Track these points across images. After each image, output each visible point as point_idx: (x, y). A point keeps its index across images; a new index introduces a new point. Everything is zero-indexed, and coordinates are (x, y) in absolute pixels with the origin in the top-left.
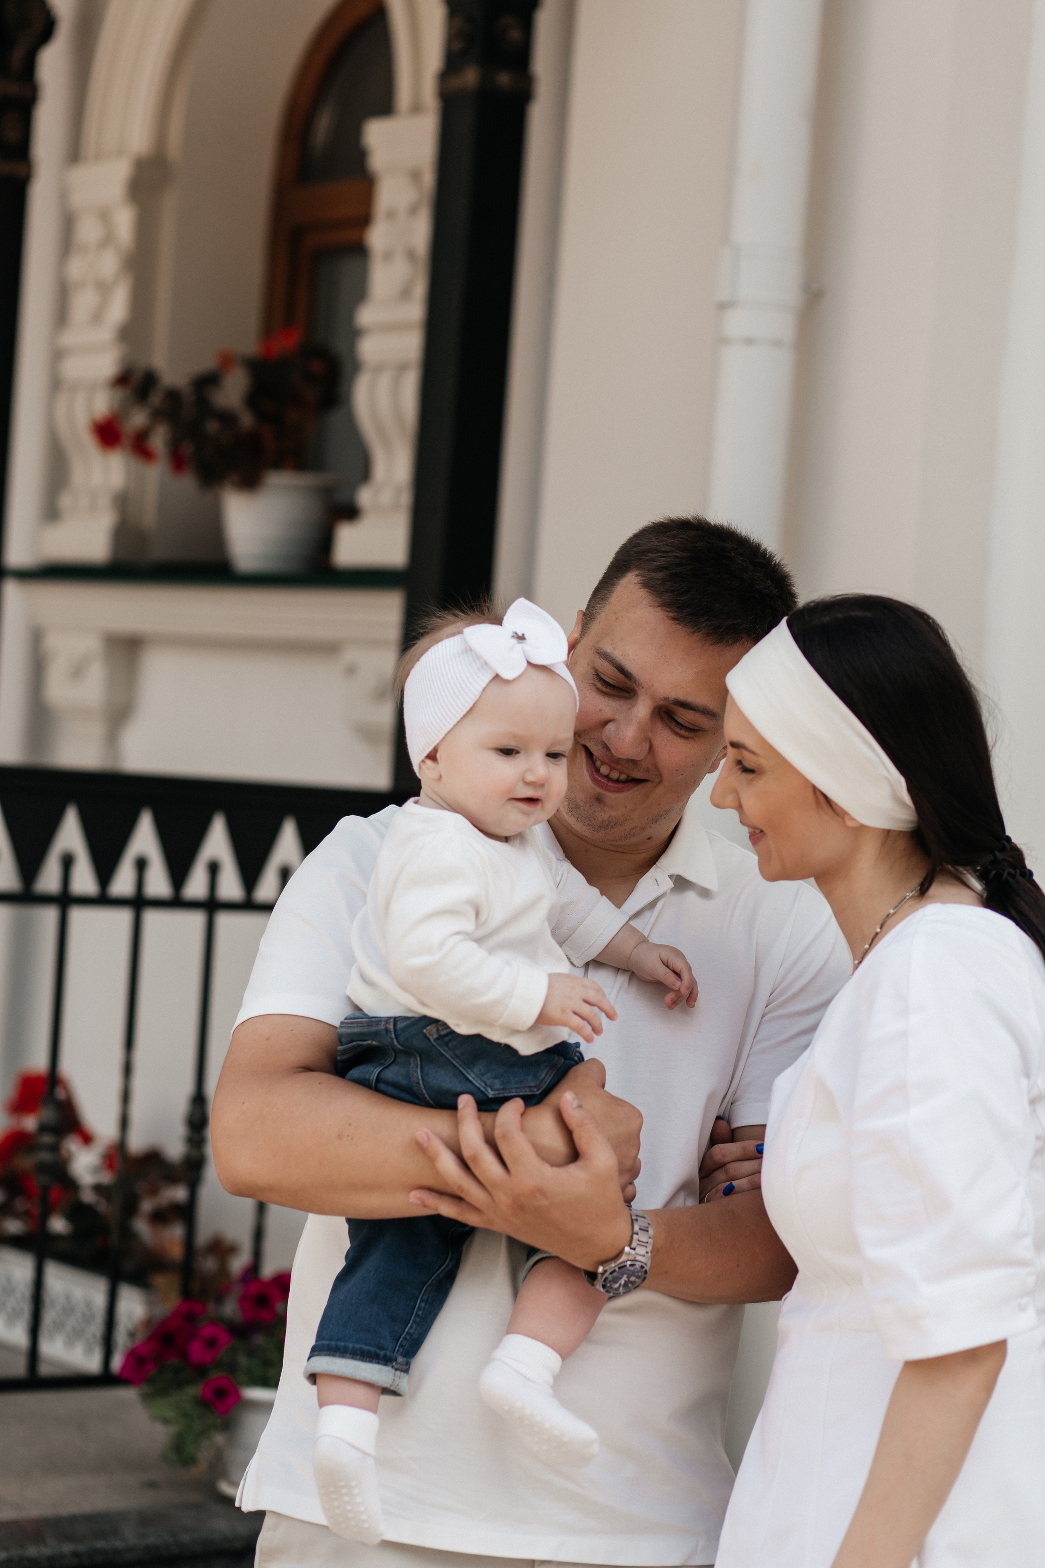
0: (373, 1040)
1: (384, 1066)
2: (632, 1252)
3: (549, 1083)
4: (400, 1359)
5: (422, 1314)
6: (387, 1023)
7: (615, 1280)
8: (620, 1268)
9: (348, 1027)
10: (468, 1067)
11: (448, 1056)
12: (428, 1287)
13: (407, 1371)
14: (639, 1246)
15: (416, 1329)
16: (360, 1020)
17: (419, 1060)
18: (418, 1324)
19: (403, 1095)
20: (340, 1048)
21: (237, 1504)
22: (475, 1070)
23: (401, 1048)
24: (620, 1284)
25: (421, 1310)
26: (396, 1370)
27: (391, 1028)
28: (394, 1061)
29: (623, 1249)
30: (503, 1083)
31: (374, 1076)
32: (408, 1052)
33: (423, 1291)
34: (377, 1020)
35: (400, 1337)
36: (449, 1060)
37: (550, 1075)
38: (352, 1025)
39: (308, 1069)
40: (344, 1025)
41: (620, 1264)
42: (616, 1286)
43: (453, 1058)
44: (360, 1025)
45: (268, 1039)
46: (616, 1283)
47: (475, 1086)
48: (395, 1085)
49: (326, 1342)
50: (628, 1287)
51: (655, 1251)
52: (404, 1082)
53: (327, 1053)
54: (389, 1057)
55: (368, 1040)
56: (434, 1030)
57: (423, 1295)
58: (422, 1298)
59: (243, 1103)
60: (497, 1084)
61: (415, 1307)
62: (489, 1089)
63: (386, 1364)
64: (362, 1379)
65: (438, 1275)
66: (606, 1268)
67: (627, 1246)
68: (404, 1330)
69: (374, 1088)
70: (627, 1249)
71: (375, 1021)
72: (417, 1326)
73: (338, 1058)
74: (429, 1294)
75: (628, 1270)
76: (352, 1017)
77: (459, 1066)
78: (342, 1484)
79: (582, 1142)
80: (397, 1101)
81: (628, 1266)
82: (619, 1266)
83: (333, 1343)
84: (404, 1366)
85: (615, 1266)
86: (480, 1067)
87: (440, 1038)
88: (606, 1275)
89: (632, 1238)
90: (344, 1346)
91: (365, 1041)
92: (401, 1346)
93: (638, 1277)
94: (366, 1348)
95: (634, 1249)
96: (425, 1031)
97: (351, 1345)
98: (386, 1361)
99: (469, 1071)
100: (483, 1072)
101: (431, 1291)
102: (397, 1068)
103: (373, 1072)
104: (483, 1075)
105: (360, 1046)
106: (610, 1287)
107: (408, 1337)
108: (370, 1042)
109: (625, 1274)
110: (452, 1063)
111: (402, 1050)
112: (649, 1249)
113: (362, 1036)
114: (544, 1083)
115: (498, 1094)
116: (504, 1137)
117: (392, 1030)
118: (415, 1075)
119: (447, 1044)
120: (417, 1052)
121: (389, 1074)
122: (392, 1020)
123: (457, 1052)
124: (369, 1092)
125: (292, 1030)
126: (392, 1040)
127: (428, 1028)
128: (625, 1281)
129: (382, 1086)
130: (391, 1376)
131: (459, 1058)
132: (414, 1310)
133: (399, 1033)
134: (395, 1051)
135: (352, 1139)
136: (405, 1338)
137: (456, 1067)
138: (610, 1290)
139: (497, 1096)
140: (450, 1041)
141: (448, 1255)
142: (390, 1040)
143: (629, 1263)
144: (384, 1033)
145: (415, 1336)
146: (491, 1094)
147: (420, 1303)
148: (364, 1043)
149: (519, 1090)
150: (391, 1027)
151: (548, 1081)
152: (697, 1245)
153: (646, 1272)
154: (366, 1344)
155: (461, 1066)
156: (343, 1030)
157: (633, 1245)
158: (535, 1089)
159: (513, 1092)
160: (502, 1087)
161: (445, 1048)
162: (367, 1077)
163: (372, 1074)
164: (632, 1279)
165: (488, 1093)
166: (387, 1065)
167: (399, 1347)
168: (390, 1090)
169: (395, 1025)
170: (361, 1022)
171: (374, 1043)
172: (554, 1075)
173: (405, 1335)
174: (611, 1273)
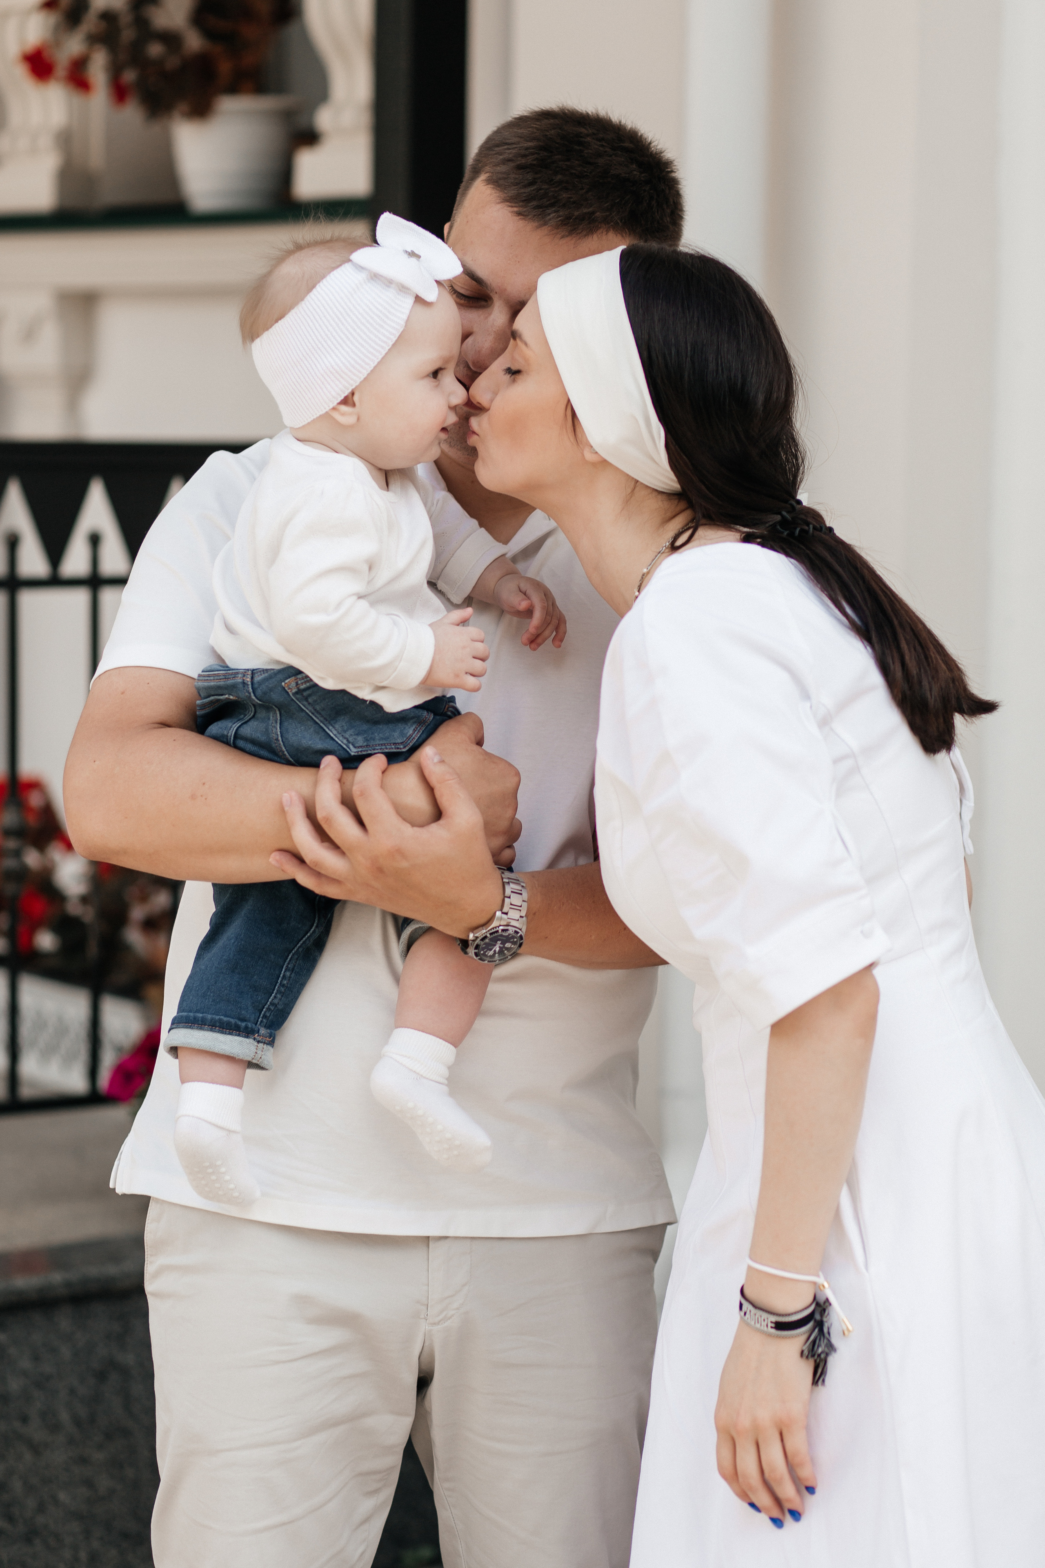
0: (230, 694)
1: (244, 721)
2: (504, 916)
3: (417, 741)
4: (263, 1031)
5: (287, 983)
6: (244, 676)
7: (489, 947)
8: (491, 934)
9: (205, 680)
10: (329, 723)
11: (307, 711)
12: (293, 955)
13: (271, 1043)
14: (511, 909)
15: (280, 999)
16: (216, 672)
17: (278, 715)
18: (283, 994)
19: (263, 752)
20: (198, 702)
21: (111, 1186)
22: (337, 726)
23: (261, 703)
24: (495, 951)
25: (286, 979)
26: (259, 1042)
27: (248, 682)
28: (254, 716)
29: (495, 913)
30: (366, 740)
31: (232, 732)
32: (267, 706)
33: (288, 960)
34: (236, 673)
35: (264, 1008)
36: (309, 715)
37: (419, 731)
38: (209, 678)
39: (165, 725)
40: (201, 678)
41: (491, 929)
42: (491, 953)
43: (313, 713)
44: (216, 678)
45: (123, 693)
46: (491, 950)
47: (337, 743)
48: (253, 742)
49: (185, 1014)
50: (504, 954)
51: (530, 915)
52: (263, 739)
53: (186, 707)
54: (249, 712)
55: (226, 695)
56: (293, 684)
57: (288, 964)
58: (287, 966)
59: (95, 761)
60: (360, 741)
61: (280, 976)
62: (351, 747)
63: (247, 1037)
64: (222, 1052)
65: (304, 942)
66: (476, 935)
67: (499, 911)
68: (268, 1001)
69: (232, 745)
70: (498, 914)
71: (232, 674)
72: (282, 996)
73: (197, 713)
74: (296, 962)
75: (501, 935)
76: (209, 669)
77: (319, 722)
78: (207, 1164)
79: (444, 801)
80: (256, 758)
81: (500, 931)
82: (491, 932)
83: (191, 1014)
84: (267, 1039)
85: (486, 932)
86: (341, 723)
87: (299, 692)
88: (478, 941)
89: (503, 901)
90: (202, 1017)
91: (222, 695)
92: (265, 1016)
93: (514, 943)
94: (225, 1019)
95: (506, 914)
96: (283, 684)
97: (209, 1017)
98: (248, 1033)
99: (331, 728)
100: (345, 728)
101: (297, 959)
102: (256, 723)
103: (231, 727)
104: (345, 732)
105: (218, 700)
106: (484, 954)
107: (272, 1008)
108: (227, 696)
109: (499, 940)
110: (313, 719)
111: (261, 704)
112: (523, 914)
113: (219, 690)
114: (411, 739)
115: (361, 751)
116: (362, 794)
117: (250, 683)
118: (274, 730)
119: (306, 699)
120: (276, 706)
121: (247, 731)
122: (250, 672)
123: (318, 708)
124: (227, 748)
125: (148, 683)
126: (250, 693)
127: (287, 681)
128: (500, 947)
129: (241, 743)
130: (253, 1049)
131: (320, 714)
132: (278, 979)
133: (256, 686)
134: (254, 705)
135: (206, 799)
136: (269, 1009)
137: (317, 723)
138: (484, 958)
139: (360, 753)
140: (309, 695)
141: (314, 921)
142: (247, 694)
143: (501, 928)
144: (241, 686)
145: (280, 1007)
146: (353, 751)
147: (285, 972)
148: (221, 697)
149: (383, 747)
150: (248, 679)
151: (416, 738)
152: (578, 908)
153: (521, 937)
154: (226, 1016)
155: (321, 722)
156: (200, 684)
157: (505, 910)
158: (402, 747)
159: (378, 749)
160: (365, 744)
161: (305, 703)
162: (225, 733)
163: (230, 729)
164: (508, 945)
165: (350, 750)
166: (246, 720)
167: (262, 1018)
168: (249, 747)
169: (252, 678)
170: (218, 675)
171: (231, 697)
172: (423, 731)
173: (269, 1006)
174: (483, 939)
